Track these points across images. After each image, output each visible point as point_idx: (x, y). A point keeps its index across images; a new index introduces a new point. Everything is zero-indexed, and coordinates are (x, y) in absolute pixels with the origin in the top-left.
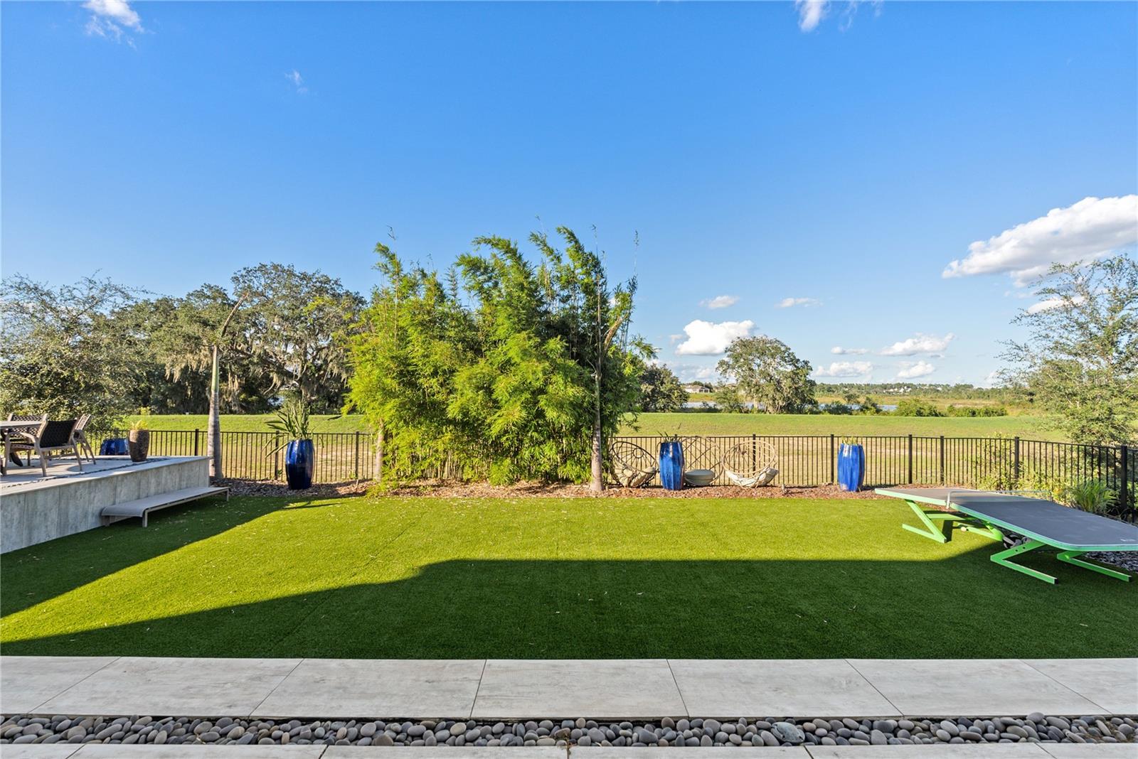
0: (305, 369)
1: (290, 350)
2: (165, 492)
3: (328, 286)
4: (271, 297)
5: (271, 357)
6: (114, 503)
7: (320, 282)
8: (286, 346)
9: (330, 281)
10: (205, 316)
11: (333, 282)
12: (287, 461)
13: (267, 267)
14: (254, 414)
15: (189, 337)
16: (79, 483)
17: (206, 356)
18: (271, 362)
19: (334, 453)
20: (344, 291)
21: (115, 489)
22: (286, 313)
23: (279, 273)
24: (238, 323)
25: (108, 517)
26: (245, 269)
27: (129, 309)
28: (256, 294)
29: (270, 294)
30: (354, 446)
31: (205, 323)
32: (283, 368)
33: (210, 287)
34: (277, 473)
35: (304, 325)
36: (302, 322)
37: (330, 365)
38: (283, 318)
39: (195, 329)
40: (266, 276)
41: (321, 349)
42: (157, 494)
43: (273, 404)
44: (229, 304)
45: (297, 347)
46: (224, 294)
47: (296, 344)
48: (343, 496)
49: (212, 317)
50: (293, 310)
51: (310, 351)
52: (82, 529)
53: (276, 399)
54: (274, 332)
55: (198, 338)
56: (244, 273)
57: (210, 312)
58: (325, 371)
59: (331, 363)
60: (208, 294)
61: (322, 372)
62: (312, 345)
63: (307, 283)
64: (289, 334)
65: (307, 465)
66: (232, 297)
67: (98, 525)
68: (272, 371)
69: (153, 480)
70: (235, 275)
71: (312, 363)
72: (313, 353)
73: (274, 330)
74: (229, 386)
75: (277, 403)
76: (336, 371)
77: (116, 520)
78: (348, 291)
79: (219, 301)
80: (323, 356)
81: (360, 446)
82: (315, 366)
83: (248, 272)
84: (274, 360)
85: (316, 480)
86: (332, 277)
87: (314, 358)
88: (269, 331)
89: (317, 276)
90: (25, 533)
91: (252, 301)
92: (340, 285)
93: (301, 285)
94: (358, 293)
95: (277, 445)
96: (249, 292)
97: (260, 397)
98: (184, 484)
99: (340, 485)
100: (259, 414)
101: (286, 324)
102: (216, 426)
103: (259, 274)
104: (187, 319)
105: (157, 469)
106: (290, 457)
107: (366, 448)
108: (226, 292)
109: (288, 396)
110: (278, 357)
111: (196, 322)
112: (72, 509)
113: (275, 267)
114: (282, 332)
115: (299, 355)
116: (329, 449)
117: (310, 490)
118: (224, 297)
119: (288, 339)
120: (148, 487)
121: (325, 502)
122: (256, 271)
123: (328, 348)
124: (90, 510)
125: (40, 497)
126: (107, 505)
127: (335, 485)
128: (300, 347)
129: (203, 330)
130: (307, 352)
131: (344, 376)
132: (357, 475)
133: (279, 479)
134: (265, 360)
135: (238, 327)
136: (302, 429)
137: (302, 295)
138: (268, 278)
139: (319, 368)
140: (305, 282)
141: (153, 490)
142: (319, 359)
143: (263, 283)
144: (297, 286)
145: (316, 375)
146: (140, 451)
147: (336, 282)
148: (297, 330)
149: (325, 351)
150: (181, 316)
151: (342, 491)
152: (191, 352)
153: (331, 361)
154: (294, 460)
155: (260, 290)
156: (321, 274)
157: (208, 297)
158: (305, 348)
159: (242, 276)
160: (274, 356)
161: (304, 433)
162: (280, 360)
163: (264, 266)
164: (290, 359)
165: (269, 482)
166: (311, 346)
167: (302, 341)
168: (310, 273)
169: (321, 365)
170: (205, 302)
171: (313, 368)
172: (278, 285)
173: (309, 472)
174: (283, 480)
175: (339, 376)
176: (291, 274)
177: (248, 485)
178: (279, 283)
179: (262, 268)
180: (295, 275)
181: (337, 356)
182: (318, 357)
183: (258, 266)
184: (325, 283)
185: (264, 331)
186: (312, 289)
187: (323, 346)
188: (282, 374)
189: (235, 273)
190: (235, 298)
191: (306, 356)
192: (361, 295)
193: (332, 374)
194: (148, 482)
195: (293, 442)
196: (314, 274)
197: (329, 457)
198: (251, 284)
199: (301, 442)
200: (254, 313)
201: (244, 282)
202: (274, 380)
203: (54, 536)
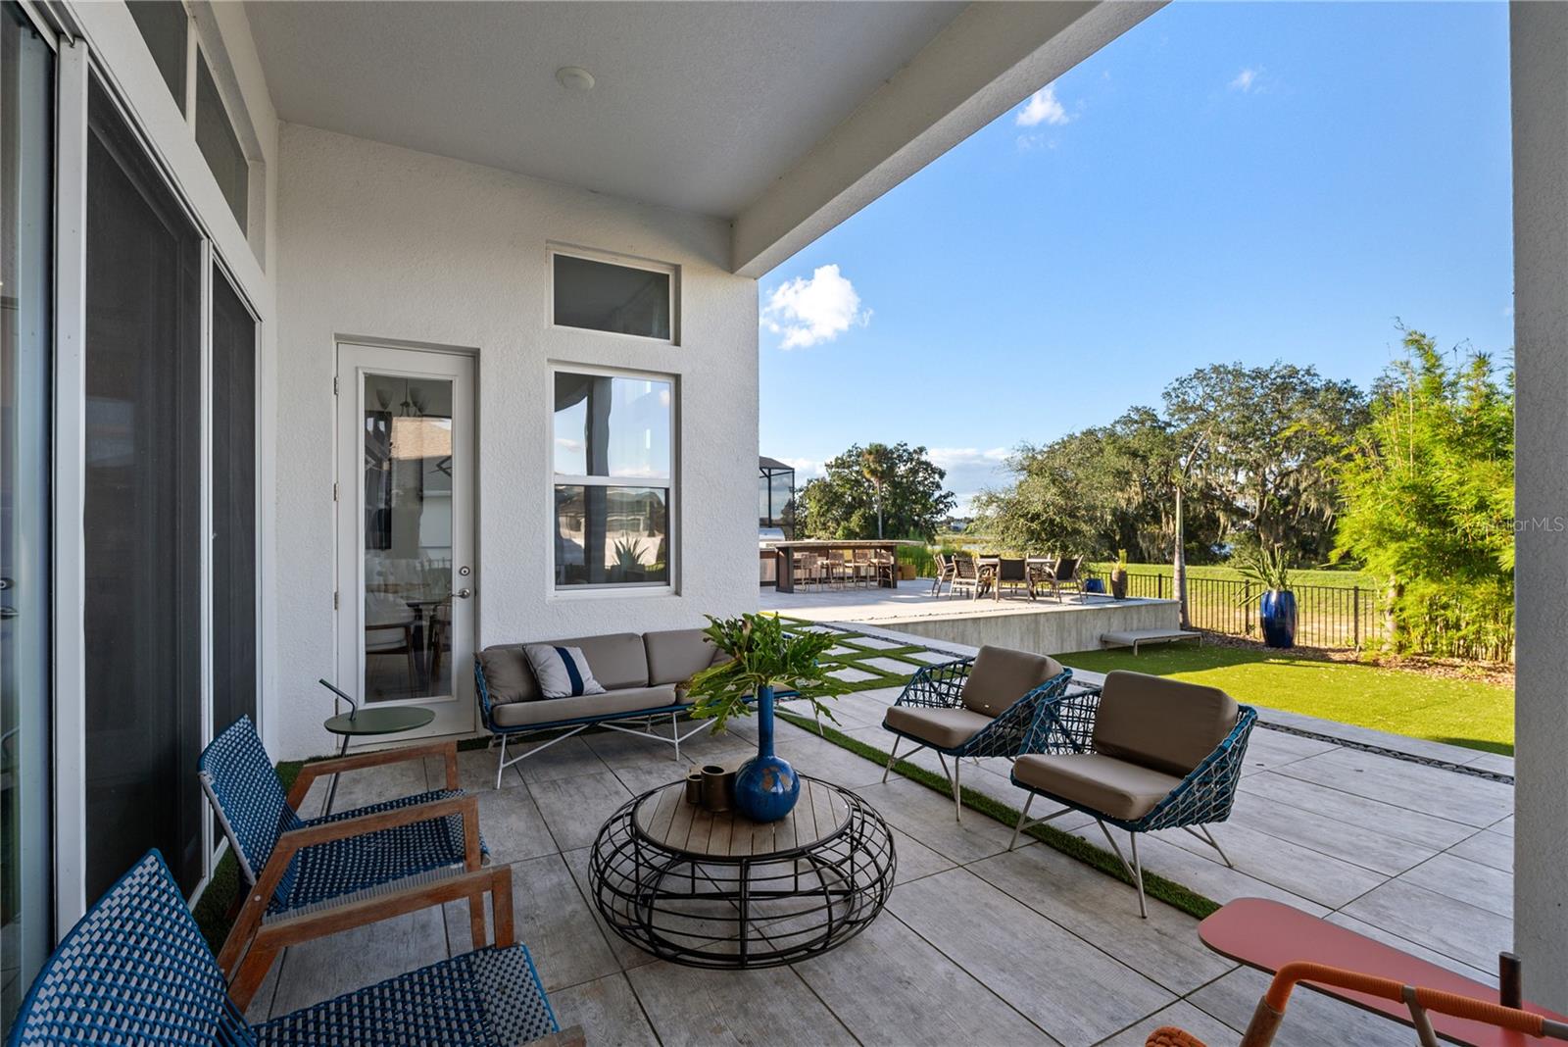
0: (1265, 504)
1: (1242, 478)
2: (1144, 629)
3: (1295, 380)
4: (1212, 409)
5: (1215, 490)
6: (1109, 631)
7: (1283, 377)
8: (1236, 473)
9: (1297, 372)
10: (1135, 444)
11: (1302, 373)
12: (1261, 614)
13: (1206, 372)
14: (1195, 565)
15: (1118, 472)
16: (1087, 610)
17: (1137, 494)
18: (1215, 497)
19: (1316, 625)
20: (1324, 383)
21: (1109, 620)
22: (1234, 428)
23: (1220, 377)
24: (1173, 450)
25: (1106, 642)
26: (1177, 380)
27: (1057, 447)
28: (1192, 409)
29: (1211, 407)
30: (1352, 618)
31: (1134, 454)
32: (1232, 504)
33: (1137, 410)
34: (1249, 628)
35: (1262, 442)
36: (1257, 440)
37: (1304, 497)
38: (1229, 436)
39: (1124, 462)
40: (1205, 383)
41: (1288, 474)
42: (1138, 629)
43: (1218, 552)
44: (1160, 427)
45: (1251, 474)
46: (1154, 415)
47: (1250, 469)
48: (1336, 662)
49: (1142, 446)
50: (1244, 423)
51: (1271, 478)
52: (1090, 649)
53: (1222, 547)
54: (1220, 456)
55: (1128, 473)
56: (1176, 385)
57: (1140, 439)
58: (1296, 506)
59: (1306, 493)
60: (1136, 418)
61: (1291, 507)
62: (1274, 469)
63: (1263, 382)
64: (1239, 457)
65: (1289, 620)
66: (1163, 417)
67: (1099, 648)
68: (1218, 509)
69: (1135, 617)
70: (1166, 391)
71: (1275, 495)
72: (1275, 479)
73: (1219, 453)
74: (1164, 528)
75: (1223, 551)
76: (1313, 505)
77: (1111, 646)
78: (1330, 381)
79: (1148, 424)
80: (1291, 484)
81: (1361, 618)
82: (1279, 499)
83: (1181, 383)
84: (1218, 493)
85: (1299, 641)
86: (1301, 365)
87: (1277, 488)
88: (1213, 457)
89: (1276, 369)
90: (1060, 642)
91: (1188, 418)
92: (1315, 375)
93: (1253, 386)
94: (1348, 381)
95: (1247, 595)
96: (1184, 408)
97: (1201, 543)
98: (1159, 624)
99: (1333, 651)
100: (1203, 565)
101: (1235, 445)
102: (1182, 572)
103: (1195, 382)
104: (1115, 451)
105: (1138, 606)
106: (1266, 609)
107: (1369, 622)
108: (1155, 413)
109: (1239, 542)
110: (1224, 489)
111: (1125, 453)
112: (1084, 631)
113: (1216, 369)
114: (1229, 455)
115: (1255, 485)
116: (1309, 619)
117: (1293, 650)
118: (1154, 418)
119: (1238, 464)
120: (1132, 623)
121: (1313, 663)
122: (1191, 380)
123: (1299, 471)
124: (1095, 634)
125: (1067, 615)
126: (1105, 632)
127: (1327, 650)
128: (1256, 474)
129: (1133, 463)
130: (1267, 480)
131: (1328, 512)
132: (1357, 642)
133: (1252, 634)
134: (1207, 494)
135: (1172, 455)
136: (1280, 578)
137: (1256, 399)
138: (1207, 385)
139: (1285, 502)
140: (1259, 381)
141: (1135, 626)
142: (1283, 489)
143: (1201, 393)
144: (1247, 389)
145: (1282, 512)
146: (1121, 590)
147: (1308, 372)
148: (1251, 450)
149: (1293, 477)
150: (1109, 449)
151: (1337, 657)
152: (1122, 490)
153: (1305, 490)
154: (1271, 613)
155: (1198, 403)
156: (1284, 364)
157: (1136, 422)
158: (1264, 475)
159: (1174, 389)
160: (1218, 488)
161: (1283, 583)
162: (1228, 493)
163: (1201, 371)
164: (1242, 490)
165: (1241, 636)
166: (1271, 472)
167: (1259, 466)
168: (1266, 367)
169: (1289, 497)
170: (1132, 428)
171: (1276, 501)
172: (1221, 393)
173: (1290, 630)
174: (1258, 635)
175: (1321, 512)
176: (1238, 374)
177: (1218, 636)
178: (1222, 389)
179: (1200, 375)
180: (1244, 375)
181: (1315, 483)
182: (1284, 484)
183: (1194, 372)
184: (1290, 377)
185: (1205, 456)
186: (1270, 389)
187: (1290, 470)
188: (1231, 511)
189: (1166, 388)
190: (1165, 418)
191: (1266, 485)
192: (1352, 384)
193: (1307, 509)
194: (1132, 618)
195: (1270, 592)
196: (1272, 368)
197: (1309, 629)
198: (1186, 397)
199: (1280, 593)
200: (1191, 435)
201: (1177, 397)
202: (1222, 521)
203: (1075, 651)
